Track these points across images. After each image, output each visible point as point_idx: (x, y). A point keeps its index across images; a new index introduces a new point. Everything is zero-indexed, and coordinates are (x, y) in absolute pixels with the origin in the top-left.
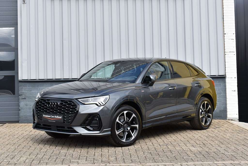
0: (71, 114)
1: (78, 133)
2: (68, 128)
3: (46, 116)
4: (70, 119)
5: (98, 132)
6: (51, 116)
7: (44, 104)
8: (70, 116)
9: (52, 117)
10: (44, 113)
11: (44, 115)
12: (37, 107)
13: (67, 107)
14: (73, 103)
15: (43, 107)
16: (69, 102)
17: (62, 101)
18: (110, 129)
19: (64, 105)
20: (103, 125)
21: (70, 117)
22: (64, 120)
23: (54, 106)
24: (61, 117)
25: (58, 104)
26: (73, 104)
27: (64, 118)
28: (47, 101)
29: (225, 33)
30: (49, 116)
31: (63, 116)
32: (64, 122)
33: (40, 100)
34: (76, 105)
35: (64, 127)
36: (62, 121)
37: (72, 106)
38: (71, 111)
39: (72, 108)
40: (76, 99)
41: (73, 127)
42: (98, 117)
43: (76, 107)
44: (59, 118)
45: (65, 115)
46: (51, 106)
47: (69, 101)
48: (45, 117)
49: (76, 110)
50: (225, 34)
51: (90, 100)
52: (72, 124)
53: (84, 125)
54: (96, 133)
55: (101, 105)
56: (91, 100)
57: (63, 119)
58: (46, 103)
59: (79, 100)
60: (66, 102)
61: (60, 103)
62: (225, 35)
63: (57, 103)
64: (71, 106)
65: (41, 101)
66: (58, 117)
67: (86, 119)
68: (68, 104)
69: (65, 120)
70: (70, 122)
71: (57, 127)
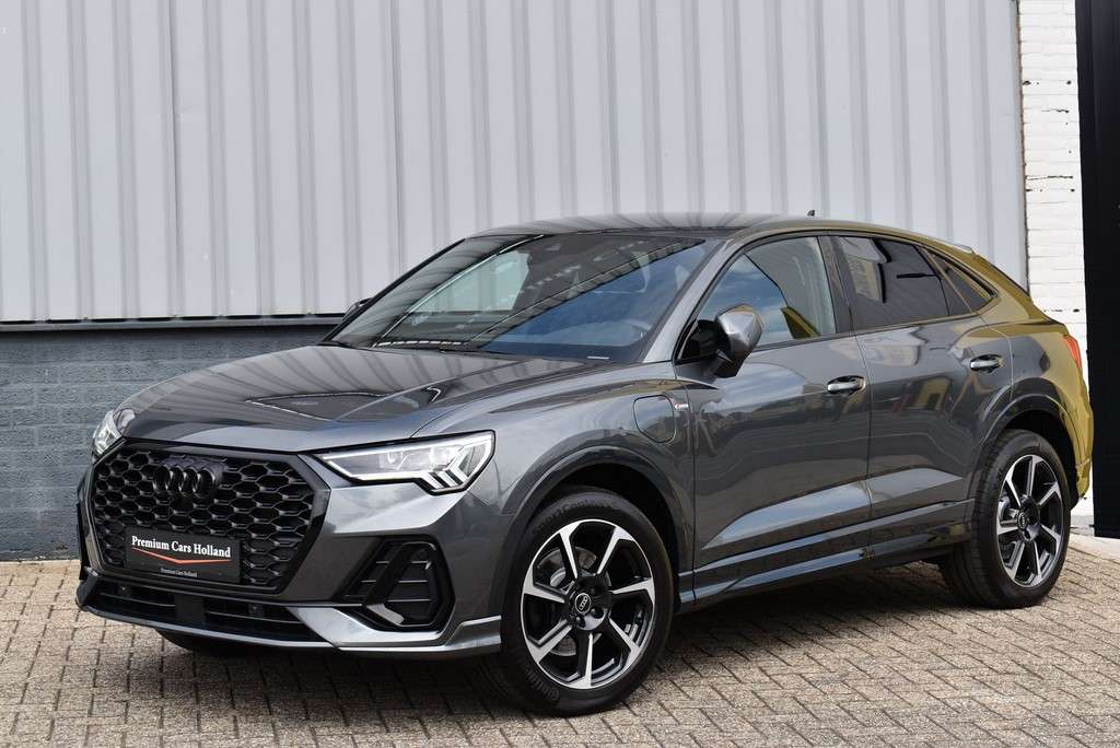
0: (281, 534)
1: (322, 639)
2: (268, 611)
3: (148, 544)
4: (275, 566)
5: (432, 636)
6: (176, 547)
7: (134, 476)
8: (278, 548)
9: (181, 549)
10: (135, 524)
11: (135, 539)
12: (98, 491)
13: (261, 497)
14: (294, 474)
15: (130, 491)
16: (270, 472)
17: (231, 462)
18: (499, 617)
19: (245, 487)
20: (457, 600)
21: (275, 551)
22: (245, 570)
23: (188, 489)
24: (227, 553)
25: (214, 478)
26: (291, 480)
27: (243, 555)
28: (151, 461)
29: (1024, 79)
30: (165, 546)
31: (242, 544)
32: (246, 577)
33: (115, 454)
34: (308, 487)
35: (244, 608)
36: (236, 573)
37: (291, 490)
38: (283, 521)
39: (286, 506)
40: (310, 453)
41: (292, 610)
42: (429, 555)
43: (310, 499)
44: (216, 554)
45: (250, 541)
46: (174, 487)
47: (274, 465)
48: (141, 547)
49: (307, 515)
50: (1027, 83)
51: (387, 460)
52: (288, 593)
53: (354, 598)
54: (420, 641)
55: (446, 485)
56: (391, 461)
57: (241, 563)
58: (149, 470)
59: (325, 457)
60: (256, 470)
61: (224, 474)
62: (1024, 87)
63: (206, 475)
64: (285, 491)
65: (119, 456)
66: (209, 550)
67: (367, 567)
68: (267, 481)
69: (249, 571)
70: (277, 578)
71: (209, 604)
